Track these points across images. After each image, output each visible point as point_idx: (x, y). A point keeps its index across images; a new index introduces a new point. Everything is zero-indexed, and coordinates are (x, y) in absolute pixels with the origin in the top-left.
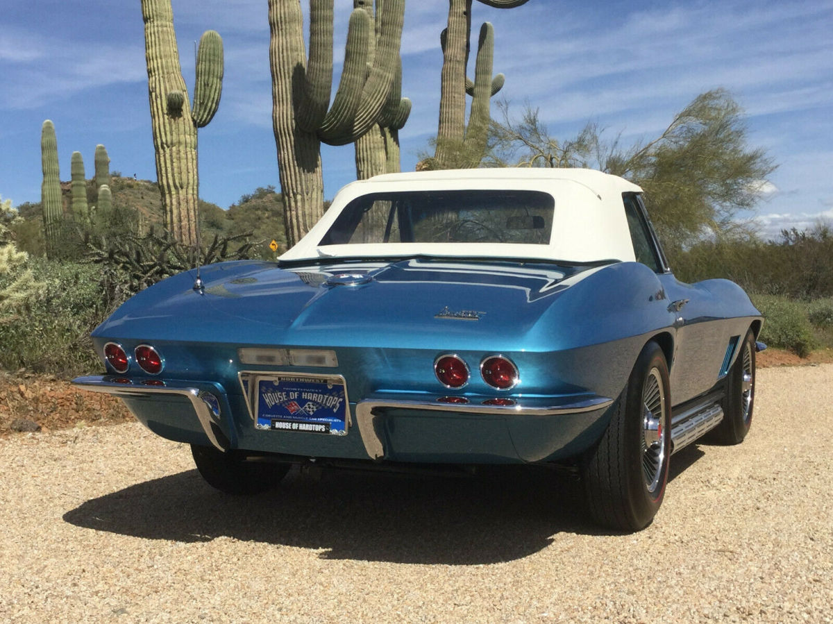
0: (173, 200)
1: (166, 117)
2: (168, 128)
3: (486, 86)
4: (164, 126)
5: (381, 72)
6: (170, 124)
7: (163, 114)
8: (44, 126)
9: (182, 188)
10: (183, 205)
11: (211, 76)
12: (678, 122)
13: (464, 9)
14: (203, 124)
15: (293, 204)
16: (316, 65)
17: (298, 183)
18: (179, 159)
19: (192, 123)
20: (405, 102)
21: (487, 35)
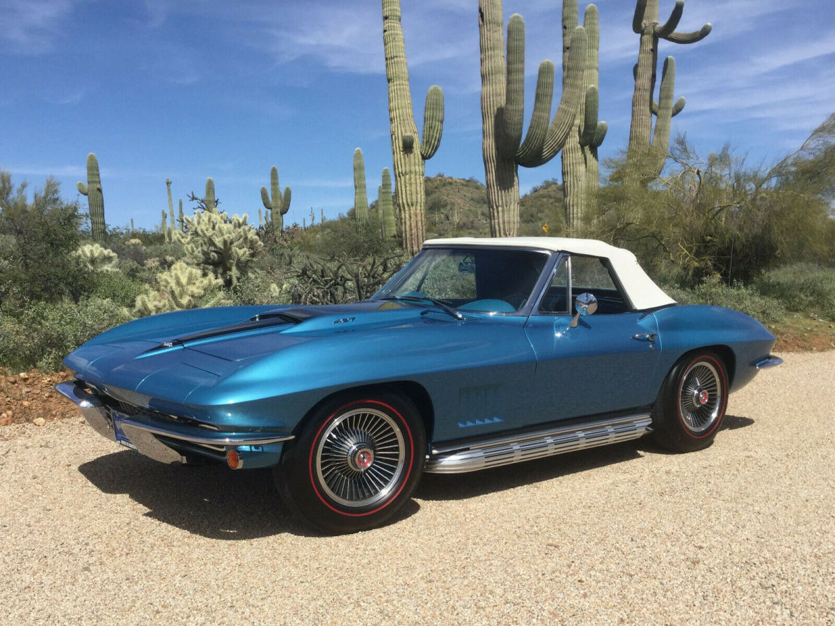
0: (405, 215)
1: (402, 153)
2: (403, 162)
3: (667, 108)
4: (401, 160)
5: (566, 108)
6: (404, 158)
7: (400, 151)
8: (355, 153)
9: (413, 205)
11: (434, 120)
12: (814, 137)
13: (651, 47)
14: (429, 157)
15: (496, 214)
16: (510, 107)
17: (500, 198)
18: (411, 184)
19: (420, 157)
20: (602, 126)
21: (669, 67)
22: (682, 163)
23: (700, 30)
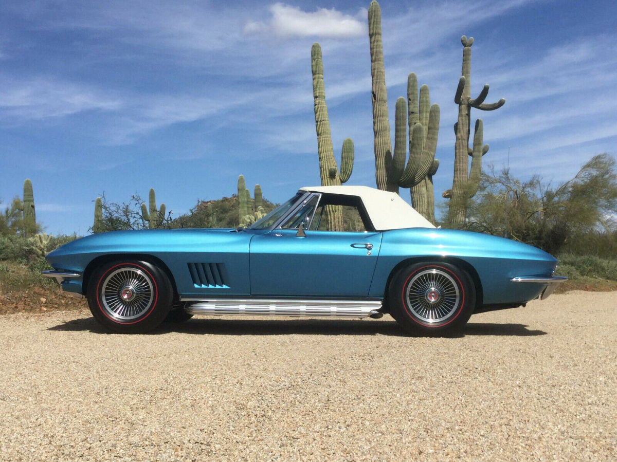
1: (328, 179)
5: (428, 152)
6: (330, 182)
7: (327, 178)
9: (336, 212)
10: (337, 220)
11: (349, 159)
13: (467, 113)
14: (345, 182)
16: (397, 151)
19: (340, 181)
20: (436, 162)
21: (480, 125)
22: (507, 186)
23: (497, 102)
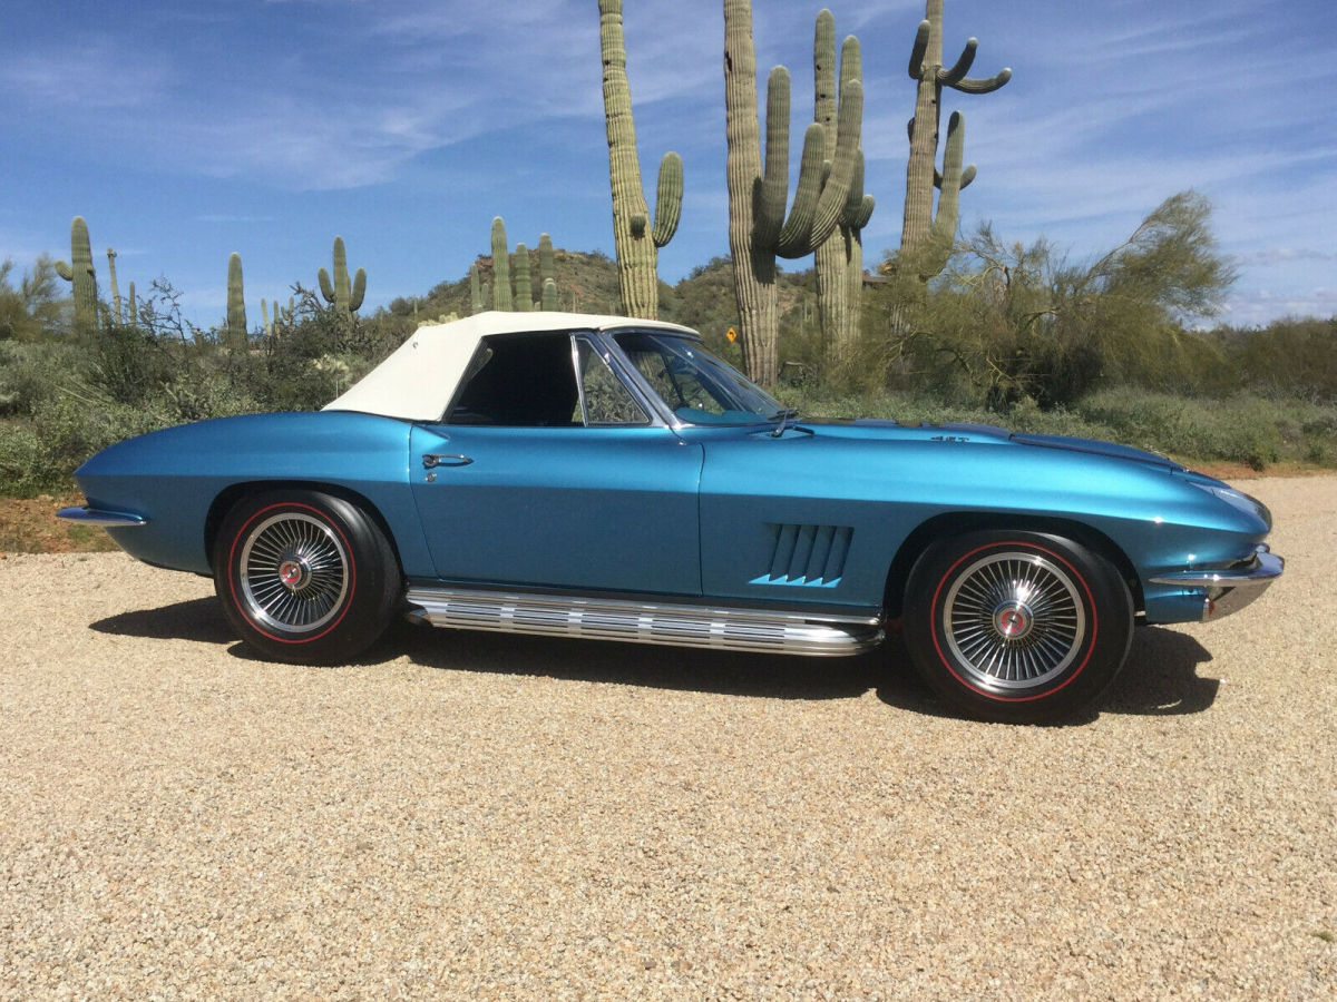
1: (629, 238)
2: (630, 249)
4: (628, 247)
6: (633, 244)
7: (626, 235)
8: (493, 223)
11: (671, 197)
12: (1146, 226)
13: (933, 98)
14: (664, 245)
15: (748, 318)
16: (771, 183)
17: (754, 297)
18: (641, 279)
19: (653, 244)
20: (868, 200)
21: (958, 123)
22: (987, 258)
23: (995, 77)
